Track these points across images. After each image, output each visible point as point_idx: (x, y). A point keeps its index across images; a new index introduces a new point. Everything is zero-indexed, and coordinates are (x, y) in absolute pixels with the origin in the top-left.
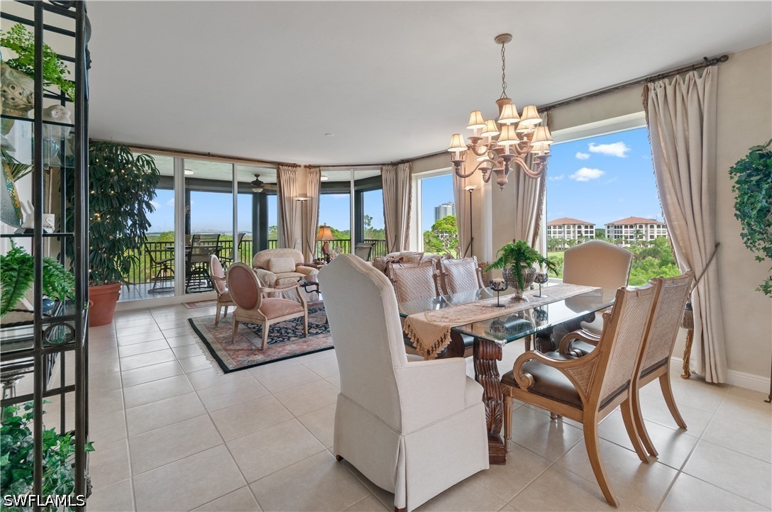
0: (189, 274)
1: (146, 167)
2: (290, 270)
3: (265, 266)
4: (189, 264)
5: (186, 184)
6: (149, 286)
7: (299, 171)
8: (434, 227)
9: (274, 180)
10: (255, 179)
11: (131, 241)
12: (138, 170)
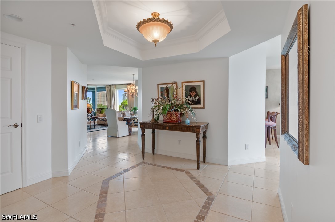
8: (122, 104)
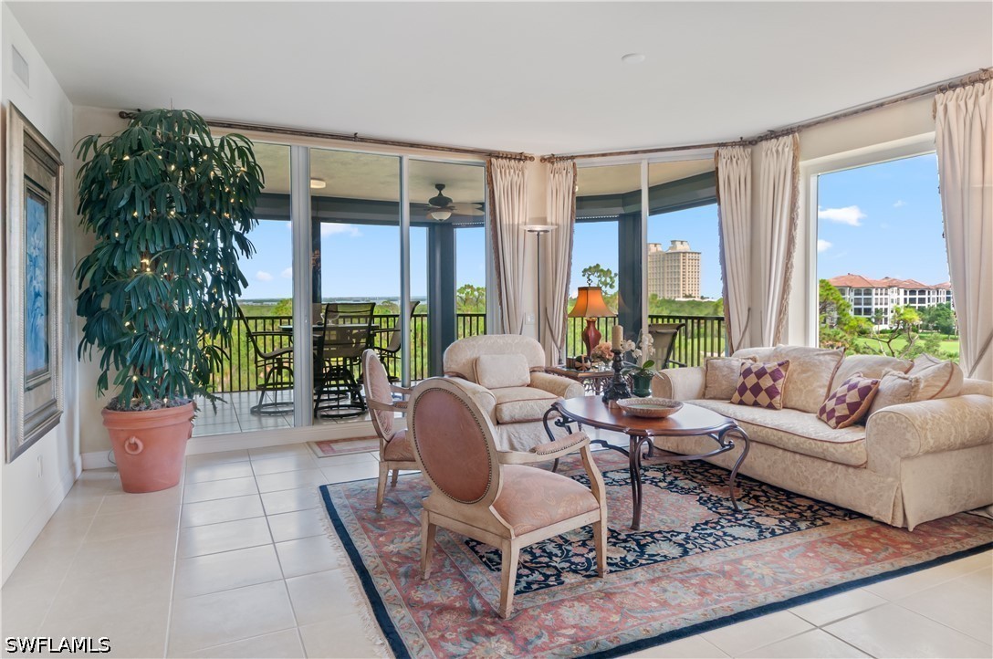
0: (319, 380)
1: (239, 163)
2: (519, 383)
3: (467, 373)
4: (318, 361)
5: (313, 209)
6: (254, 398)
7: (531, 169)
9: (481, 195)
10: (435, 193)
11: (209, 316)
12: (223, 167)
